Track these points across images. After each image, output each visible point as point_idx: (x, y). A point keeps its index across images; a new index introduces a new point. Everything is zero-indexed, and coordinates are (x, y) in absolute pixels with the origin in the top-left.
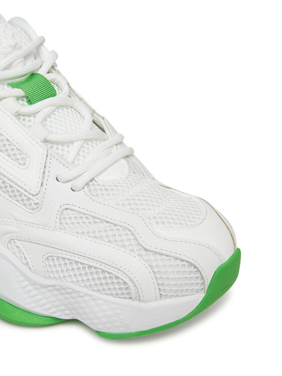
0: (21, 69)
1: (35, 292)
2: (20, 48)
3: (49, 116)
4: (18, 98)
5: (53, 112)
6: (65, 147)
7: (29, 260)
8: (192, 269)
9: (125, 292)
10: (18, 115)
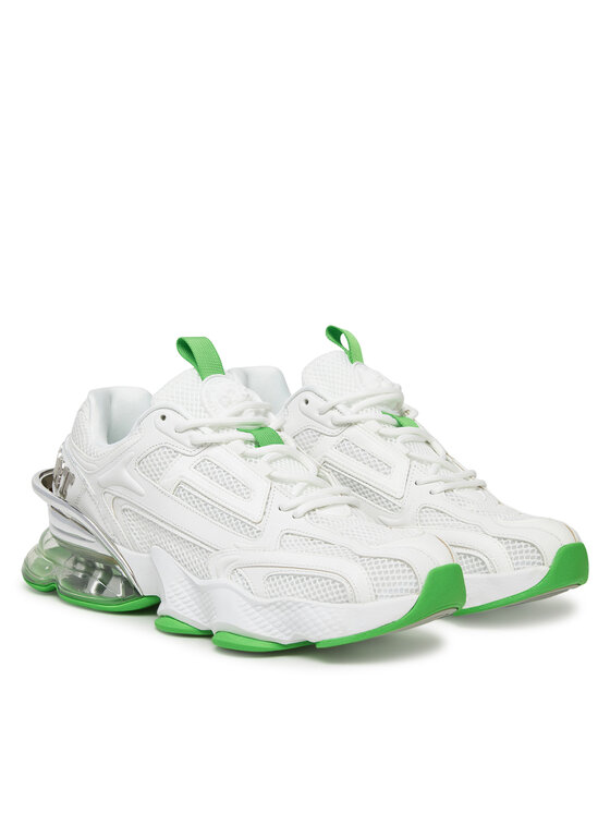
0: (249, 417)
1: (258, 614)
2: (251, 400)
3: (275, 460)
4: (246, 442)
5: (279, 459)
6: (288, 487)
7: (251, 585)
8: (406, 567)
9: (342, 594)
10: (244, 456)
